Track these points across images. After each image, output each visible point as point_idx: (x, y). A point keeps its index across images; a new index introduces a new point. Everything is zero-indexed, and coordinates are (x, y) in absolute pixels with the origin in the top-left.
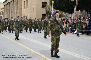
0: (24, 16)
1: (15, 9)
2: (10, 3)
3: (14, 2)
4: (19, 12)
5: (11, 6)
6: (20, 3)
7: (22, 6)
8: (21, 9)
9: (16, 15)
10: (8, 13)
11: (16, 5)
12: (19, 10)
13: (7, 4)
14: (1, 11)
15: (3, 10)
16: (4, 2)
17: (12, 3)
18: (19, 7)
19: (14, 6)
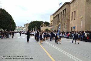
0: (72, 28)
1: (63, 21)
4: (67, 24)
5: (59, 18)
6: (68, 14)
7: (69, 17)
8: (69, 20)
9: (64, 27)
11: (64, 17)
12: (67, 22)
15: (52, 22)
16: (53, 15)
17: (61, 15)
18: (67, 19)
19: (62, 17)
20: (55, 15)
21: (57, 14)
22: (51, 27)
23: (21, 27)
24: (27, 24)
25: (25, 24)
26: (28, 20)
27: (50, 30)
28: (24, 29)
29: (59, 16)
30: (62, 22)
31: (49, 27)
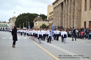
1: (70, 12)
2: (62, 4)
3: (69, 1)
4: (77, 16)
5: (64, 8)
6: (78, 2)
7: (81, 6)
8: (80, 10)
9: (71, 21)
10: (60, 18)
11: (72, 6)
13: (59, 5)
14: (50, 16)
15: (52, 14)
16: (53, 4)
17: (66, 3)
18: (77, 9)
19: (69, 7)
20: (57, 4)
21: (60, 2)
22: (51, 22)
23: (5, 22)
24: (13, 18)
25: (10, 18)
26: (15, 13)
27: (48, 26)
28: (8, 25)
29: (64, 6)
30: (69, 14)
31: (47, 22)
